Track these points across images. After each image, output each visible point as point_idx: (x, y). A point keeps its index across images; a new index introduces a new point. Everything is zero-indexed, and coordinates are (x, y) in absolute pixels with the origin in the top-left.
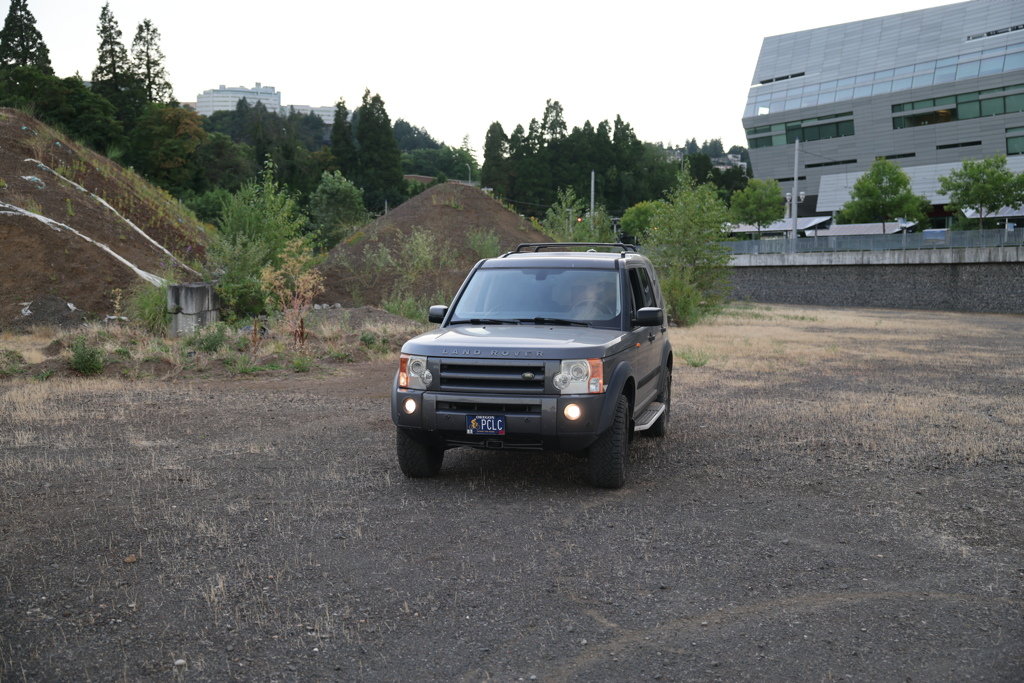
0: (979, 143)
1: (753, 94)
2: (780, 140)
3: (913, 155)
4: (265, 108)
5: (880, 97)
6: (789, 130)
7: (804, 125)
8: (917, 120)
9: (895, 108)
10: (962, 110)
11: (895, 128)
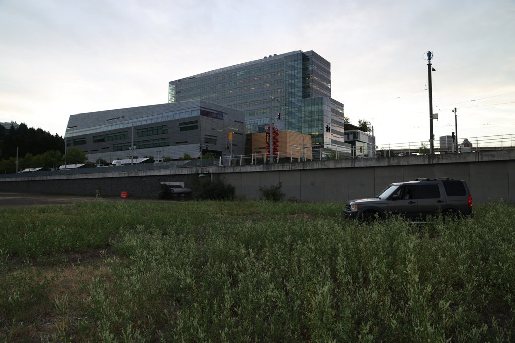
0: (108, 148)
1: (67, 130)
2: (72, 144)
3: (97, 150)
5: (91, 134)
6: (74, 142)
7: (77, 140)
8: (99, 141)
9: (94, 137)
10: (106, 139)
11: (94, 142)
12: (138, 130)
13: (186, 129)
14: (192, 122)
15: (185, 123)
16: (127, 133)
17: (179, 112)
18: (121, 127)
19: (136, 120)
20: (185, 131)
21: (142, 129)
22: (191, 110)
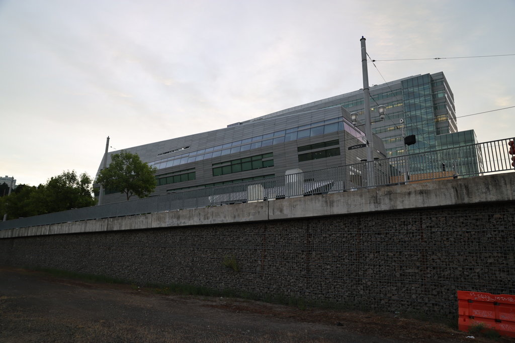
4: (7, 185)
12: (213, 165)
13: (313, 156)
14: (325, 144)
15: (311, 147)
16: (194, 171)
17: (296, 130)
18: (183, 162)
19: (211, 149)
20: (311, 161)
21: (222, 163)
22: (322, 124)
